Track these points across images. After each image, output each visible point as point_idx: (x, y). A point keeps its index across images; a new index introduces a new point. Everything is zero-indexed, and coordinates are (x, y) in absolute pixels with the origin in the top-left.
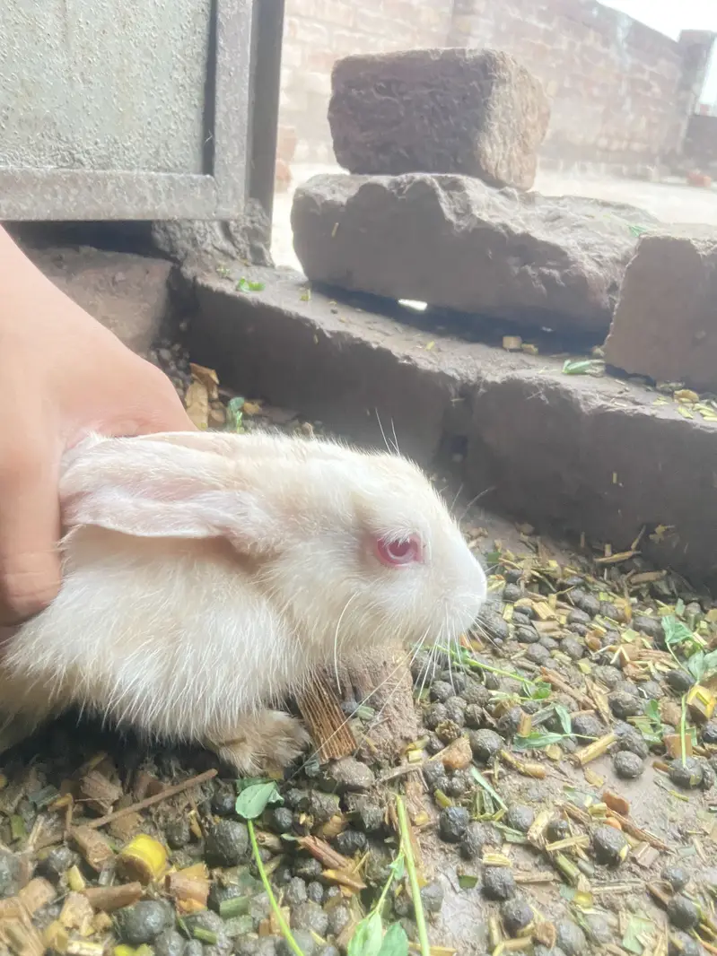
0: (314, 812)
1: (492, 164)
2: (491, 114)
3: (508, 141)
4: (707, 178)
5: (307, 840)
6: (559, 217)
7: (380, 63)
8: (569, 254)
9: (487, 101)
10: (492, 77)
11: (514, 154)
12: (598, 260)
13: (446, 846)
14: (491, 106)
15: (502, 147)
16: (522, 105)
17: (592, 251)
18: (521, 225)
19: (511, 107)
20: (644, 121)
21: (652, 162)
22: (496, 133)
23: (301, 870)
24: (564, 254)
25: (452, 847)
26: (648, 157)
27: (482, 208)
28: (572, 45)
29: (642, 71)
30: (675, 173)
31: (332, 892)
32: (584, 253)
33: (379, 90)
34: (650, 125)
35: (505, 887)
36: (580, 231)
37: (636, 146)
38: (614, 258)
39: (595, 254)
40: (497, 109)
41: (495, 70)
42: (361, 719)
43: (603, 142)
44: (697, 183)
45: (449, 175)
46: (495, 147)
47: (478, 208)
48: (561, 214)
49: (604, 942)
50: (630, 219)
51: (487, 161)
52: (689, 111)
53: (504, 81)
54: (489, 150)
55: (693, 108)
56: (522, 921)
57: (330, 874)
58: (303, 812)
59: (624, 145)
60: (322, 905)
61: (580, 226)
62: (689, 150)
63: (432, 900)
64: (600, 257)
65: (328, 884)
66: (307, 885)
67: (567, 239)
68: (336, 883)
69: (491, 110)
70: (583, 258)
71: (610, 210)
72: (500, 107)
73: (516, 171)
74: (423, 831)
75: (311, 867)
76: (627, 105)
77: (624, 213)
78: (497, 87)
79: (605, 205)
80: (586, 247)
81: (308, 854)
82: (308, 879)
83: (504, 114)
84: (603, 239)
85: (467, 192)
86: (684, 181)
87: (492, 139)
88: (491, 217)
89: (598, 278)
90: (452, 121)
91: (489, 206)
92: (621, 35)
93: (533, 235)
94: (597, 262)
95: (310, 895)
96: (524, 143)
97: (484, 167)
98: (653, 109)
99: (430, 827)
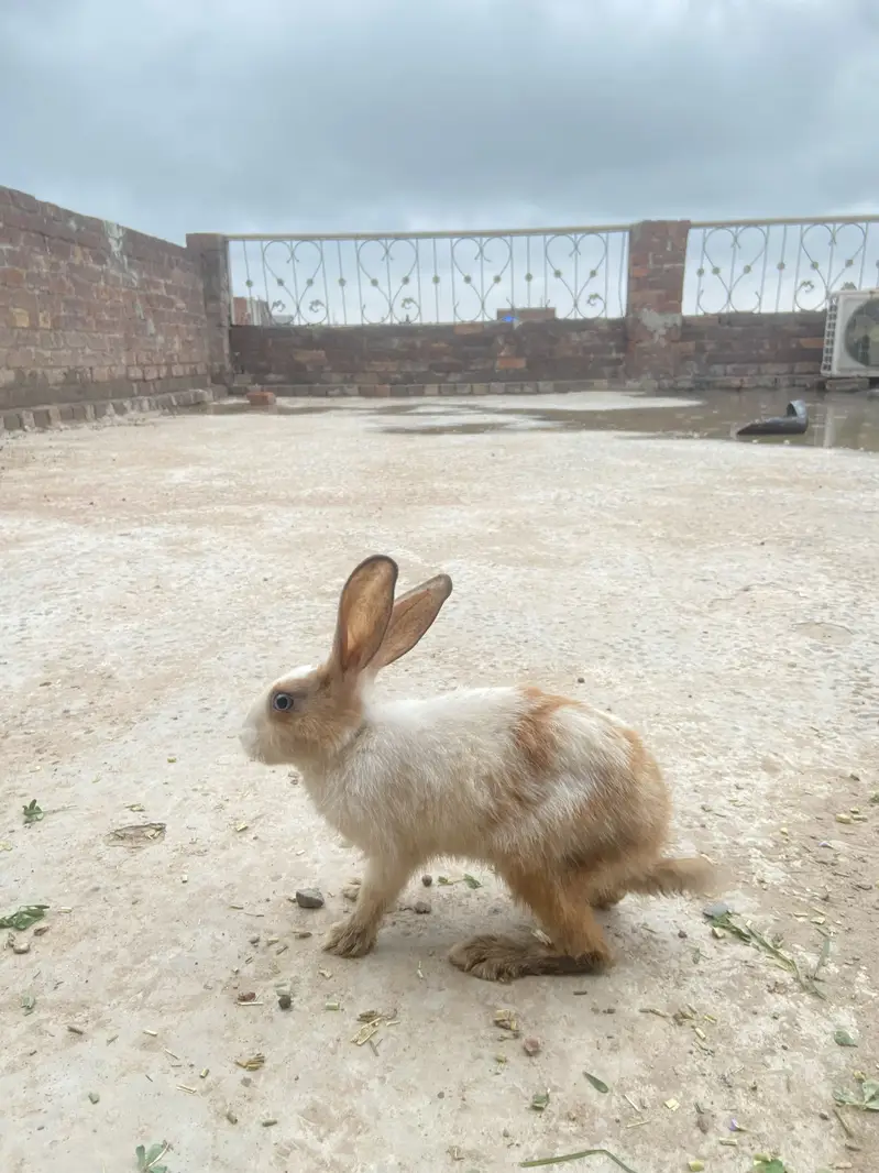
4: (270, 395)
20: (177, 340)
21: (204, 386)
26: (195, 379)
28: (54, 266)
29: (157, 286)
30: (233, 392)
34: (187, 344)
37: (178, 370)
43: (136, 373)
52: (225, 323)
55: (229, 318)
59: (164, 371)
62: (240, 365)
76: (152, 329)
92: (116, 248)
98: (183, 326)
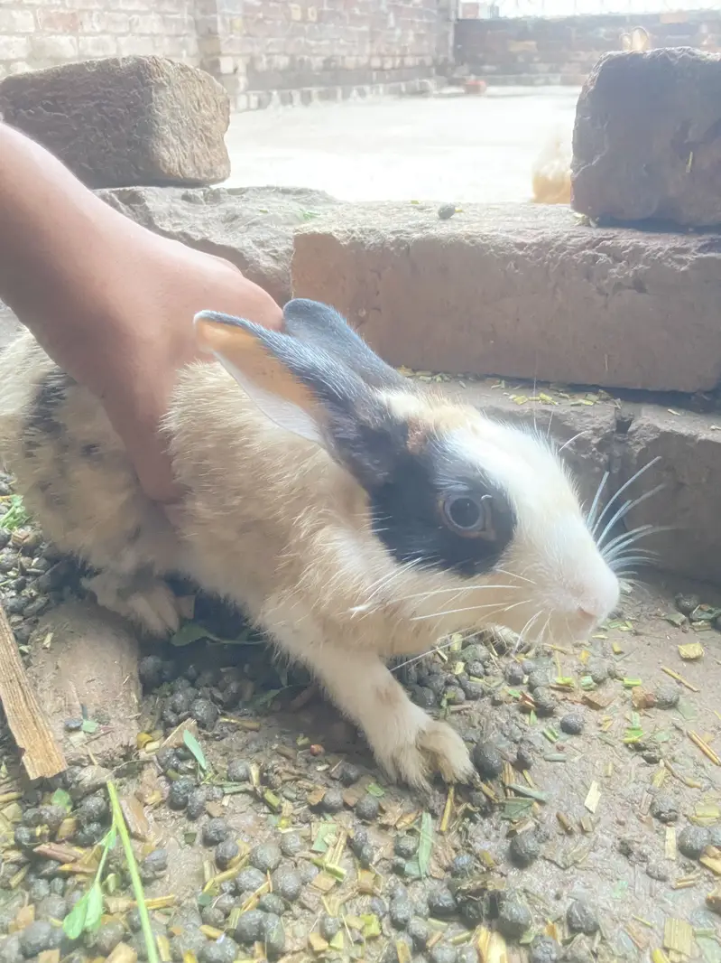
0: (47, 822)
1: (174, 166)
2: (158, 120)
3: (185, 140)
4: (482, 83)
5: (45, 848)
6: (236, 217)
7: (42, 81)
8: (245, 255)
9: (151, 107)
10: (148, 84)
11: (196, 150)
12: (274, 254)
13: (176, 813)
14: (156, 112)
15: (180, 148)
16: (192, 102)
17: (268, 247)
18: (201, 231)
19: (179, 107)
20: (411, 33)
21: (429, 76)
22: (171, 137)
23: (43, 872)
24: (242, 254)
25: (181, 813)
26: (423, 70)
27: (164, 218)
30: (453, 82)
31: (69, 882)
32: (259, 251)
33: (47, 107)
34: (419, 37)
35: (218, 833)
36: (254, 228)
37: (410, 61)
38: (288, 249)
39: (271, 249)
40: (164, 114)
41: (150, 76)
42: (85, 732)
43: (376, 63)
44: (473, 90)
45: (128, 189)
46: (172, 150)
47: (160, 219)
48: (237, 213)
49: (296, 852)
50: (308, 203)
51: (167, 164)
52: (453, 17)
53: (161, 86)
54: (165, 155)
55: (457, 13)
56: (228, 857)
57: (66, 867)
58: (36, 826)
59: (398, 61)
60: (63, 895)
61: (254, 224)
62: (461, 56)
63: (154, 863)
64: (276, 251)
65: (66, 876)
66: (49, 882)
67: (243, 239)
68: (72, 874)
69: (156, 115)
70: (258, 256)
71: (291, 196)
72: (166, 111)
73: (205, 165)
74: (156, 808)
75: (50, 868)
76: (392, 22)
77: (302, 197)
78: (156, 92)
79: (286, 192)
80: (261, 244)
81: (45, 858)
82: (50, 878)
83: (173, 115)
84: (276, 232)
85: (147, 203)
86: (461, 90)
87: (166, 142)
88: (175, 225)
89: (276, 272)
90: (123, 130)
91: (170, 215)
93: (212, 240)
94: (274, 257)
95: (52, 890)
96: (206, 137)
97: (166, 171)
98: (417, 20)
99: (163, 802)
